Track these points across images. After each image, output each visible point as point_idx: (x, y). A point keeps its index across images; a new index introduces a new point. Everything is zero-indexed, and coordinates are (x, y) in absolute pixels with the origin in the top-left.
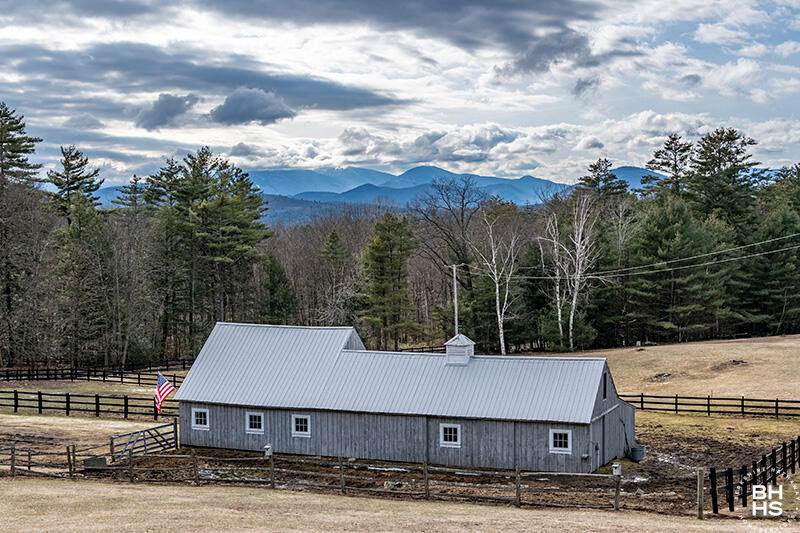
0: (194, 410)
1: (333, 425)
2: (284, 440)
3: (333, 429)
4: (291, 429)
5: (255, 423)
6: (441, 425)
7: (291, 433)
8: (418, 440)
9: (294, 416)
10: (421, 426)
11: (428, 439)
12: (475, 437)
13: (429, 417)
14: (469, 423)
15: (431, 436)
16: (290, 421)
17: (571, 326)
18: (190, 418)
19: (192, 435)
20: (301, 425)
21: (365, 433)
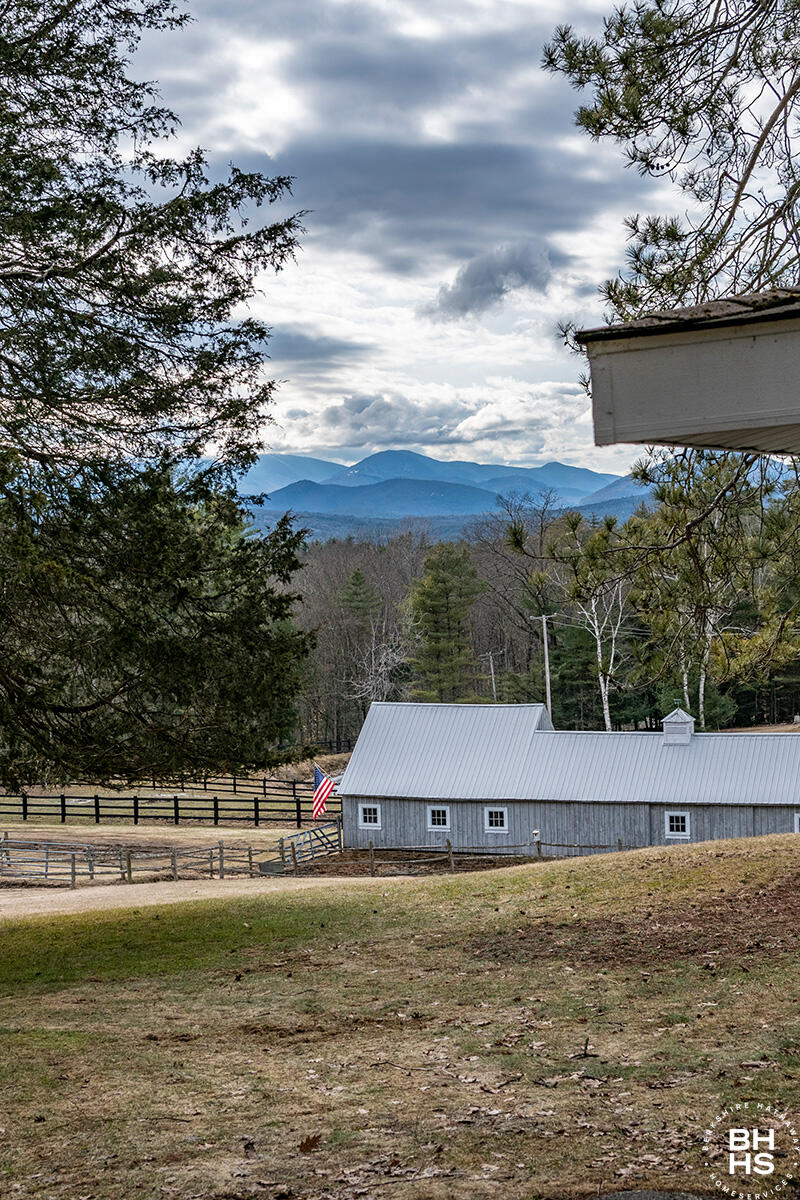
0: (361, 807)
1: (535, 817)
2: (475, 837)
3: (535, 822)
4: (483, 824)
5: (439, 818)
6: (666, 812)
7: (483, 828)
8: (639, 831)
9: (487, 810)
10: (643, 816)
11: (651, 829)
12: (707, 826)
13: (651, 805)
14: (700, 811)
15: (655, 827)
16: (483, 814)
17: (701, 697)
18: (357, 816)
19: (359, 835)
20: (496, 819)
21: (575, 826)
